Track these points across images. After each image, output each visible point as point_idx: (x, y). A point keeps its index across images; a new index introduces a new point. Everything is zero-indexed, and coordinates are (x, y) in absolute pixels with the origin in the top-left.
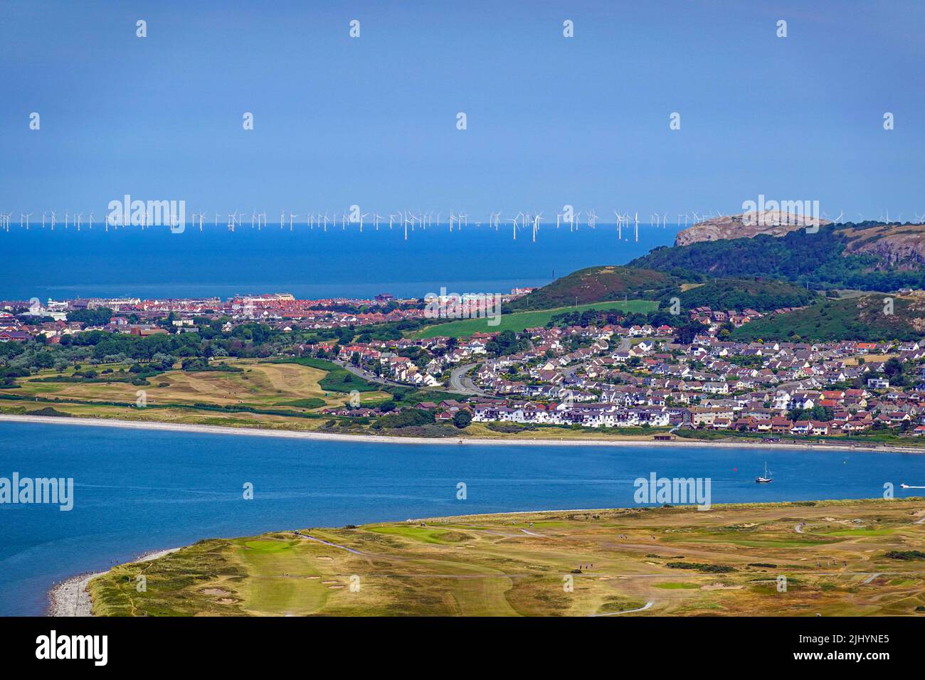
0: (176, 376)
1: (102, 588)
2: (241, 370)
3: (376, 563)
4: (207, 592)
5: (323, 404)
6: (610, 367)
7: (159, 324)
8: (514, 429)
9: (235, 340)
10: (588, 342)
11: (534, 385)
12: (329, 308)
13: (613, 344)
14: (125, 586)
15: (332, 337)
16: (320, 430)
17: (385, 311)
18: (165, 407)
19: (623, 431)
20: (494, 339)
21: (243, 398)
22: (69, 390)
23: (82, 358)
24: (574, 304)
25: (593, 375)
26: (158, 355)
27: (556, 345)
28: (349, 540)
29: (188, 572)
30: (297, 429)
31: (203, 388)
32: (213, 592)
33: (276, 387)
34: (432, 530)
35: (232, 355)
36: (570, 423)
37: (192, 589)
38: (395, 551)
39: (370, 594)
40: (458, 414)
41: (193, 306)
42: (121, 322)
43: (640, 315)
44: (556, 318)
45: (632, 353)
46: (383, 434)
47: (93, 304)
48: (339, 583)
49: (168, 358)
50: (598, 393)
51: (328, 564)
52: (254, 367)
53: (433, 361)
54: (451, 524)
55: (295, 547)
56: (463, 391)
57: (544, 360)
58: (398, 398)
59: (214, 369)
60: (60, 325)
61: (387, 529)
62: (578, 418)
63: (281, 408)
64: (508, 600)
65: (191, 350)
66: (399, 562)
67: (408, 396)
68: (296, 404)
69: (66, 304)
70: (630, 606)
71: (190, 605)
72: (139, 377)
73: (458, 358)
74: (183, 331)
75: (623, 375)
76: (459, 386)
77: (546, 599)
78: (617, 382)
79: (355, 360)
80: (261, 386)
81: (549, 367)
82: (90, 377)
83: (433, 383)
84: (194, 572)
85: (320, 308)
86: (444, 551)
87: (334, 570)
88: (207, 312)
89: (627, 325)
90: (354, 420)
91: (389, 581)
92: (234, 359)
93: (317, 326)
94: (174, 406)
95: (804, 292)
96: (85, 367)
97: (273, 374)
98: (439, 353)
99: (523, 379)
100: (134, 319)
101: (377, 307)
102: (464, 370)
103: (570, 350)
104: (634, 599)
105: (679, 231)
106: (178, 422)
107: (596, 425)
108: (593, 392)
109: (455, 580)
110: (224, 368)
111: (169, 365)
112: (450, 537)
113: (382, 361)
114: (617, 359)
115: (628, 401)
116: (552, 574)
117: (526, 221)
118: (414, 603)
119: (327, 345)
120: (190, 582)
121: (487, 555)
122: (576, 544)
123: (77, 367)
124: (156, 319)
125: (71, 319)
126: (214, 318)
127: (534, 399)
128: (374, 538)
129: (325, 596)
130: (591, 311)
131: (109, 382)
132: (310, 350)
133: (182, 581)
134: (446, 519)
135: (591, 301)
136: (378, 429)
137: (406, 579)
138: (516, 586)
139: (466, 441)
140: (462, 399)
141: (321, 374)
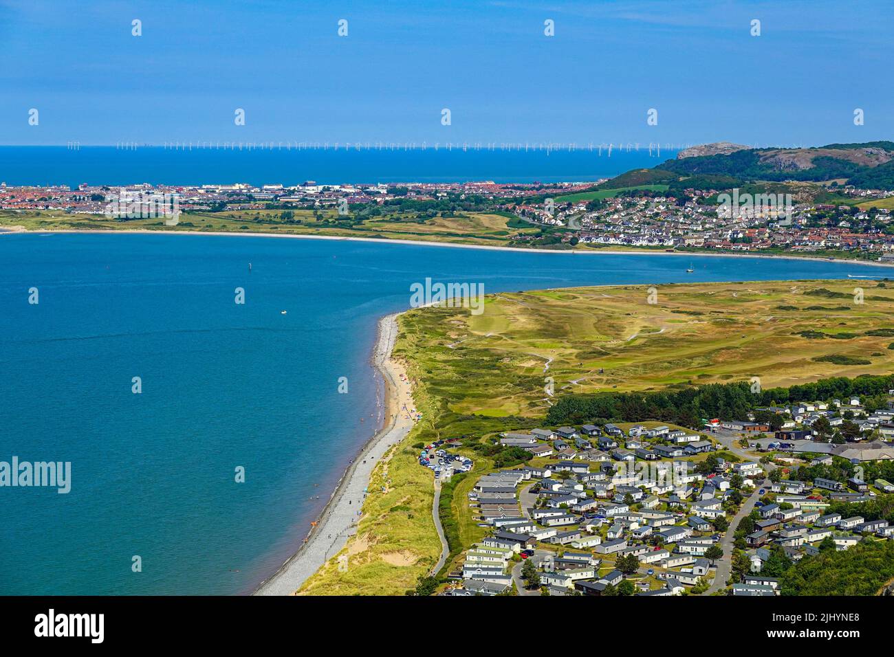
0: (438, 220)
1: (403, 320)
2: (469, 217)
3: (532, 309)
4: (453, 322)
5: (508, 233)
6: (645, 217)
7: (430, 195)
8: (599, 246)
9: (467, 203)
10: (635, 205)
11: (609, 225)
12: (511, 188)
13: (646, 206)
14: (414, 319)
15: (513, 202)
16: (506, 246)
17: (538, 190)
18: (432, 234)
19: (651, 248)
20: (590, 203)
21: (470, 231)
22: (388, 226)
23: (394, 211)
24: (628, 187)
25: (637, 221)
26: (430, 210)
27: (620, 206)
28: (520, 298)
29: (444, 313)
30: (495, 245)
31: (451, 226)
32: (455, 322)
33: (486, 225)
34: (560, 294)
35: (464, 210)
36: (625, 244)
37: (446, 321)
38: (541, 303)
39: (530, 324)
40: (572, 239)
41: (446, 187)
42: (412, 194)
43: (659, 192)
44: (619, 193)
45: (656, 210)
46: (536, 248)
47: (399, 186)
48: (515, 318)
49: (434, 211)
50: (639, 229)
51: (510, 309)
52: (475, 216)
53: (561, 214)
54: (569, 291)
55: (495, 302)
56: (575, 228)
57: (613, 213)
58: (543, 231)
59: (457, 217)
60: (384, 195)
61: (538, 293)
62: (630, 241)
63: (488, 235)
64: (595, 327)
65: (446, 208)
66: (543, 309)
67: (548, 230)
68: (495, 234)
69: (386, 186)
70: (654, 331)
71: (444, 328)
72: (421, 220)
73: (572, 212)
74: (442, 199)
75: (651, 221)
76: (572, 225)
77: (613, 327)
78: (648, 224)
79: (523, 213)
80: (478, 225)
81: (616, 216)
82: (398, 220)
83: (560, 224)
84: (446, 313)
85: (507, 188)
86: (565, 304)
87: (513, 312)
88: (453, 189)
89: (654, 197)
90: (522, 242)
91: (539, 318)
92: (466, 212)
93: (505, 197)
94: (437, 234)
95: (740, 181)
96: (395, 216)
97: (484, 219)
98: (564, 210)
99: (603, 222)
100: (418, 193)
101: (534, 188)
102: (576, 217)
103: (626, 208)
104: (655, 328)
105: (677, 152)
106: (439, 241)
107: (638, 245)
108: (637, 229)
109: (570, 318)
110: (461, 216)
111: (435, 215)
112: (568, 297)
113: (536, 214)
114: (648, 213)
115: (654, 233)
116: (616, 315)
117: (605, 147)
118: (550, 328)
119: (510, 206)
120: (444, 317)
121: (585, 306)
122: (628, 301)
123: (392, 215)
124: (429, 193)
125: (389, 192)
126: (457, 193)
127: (609, 232)
128: (531, 297)
129: (508, 325)
130: (636, 190)
131: (407, 222)
132: (502, 208)
133: (440, 317)
134: (566, 289)
135: (636, 185)
136: (534, 245)
137: (547, 317)
138: (599, 321)
139: (576, 252)
140: (574, 232)
141: (507, 219)
